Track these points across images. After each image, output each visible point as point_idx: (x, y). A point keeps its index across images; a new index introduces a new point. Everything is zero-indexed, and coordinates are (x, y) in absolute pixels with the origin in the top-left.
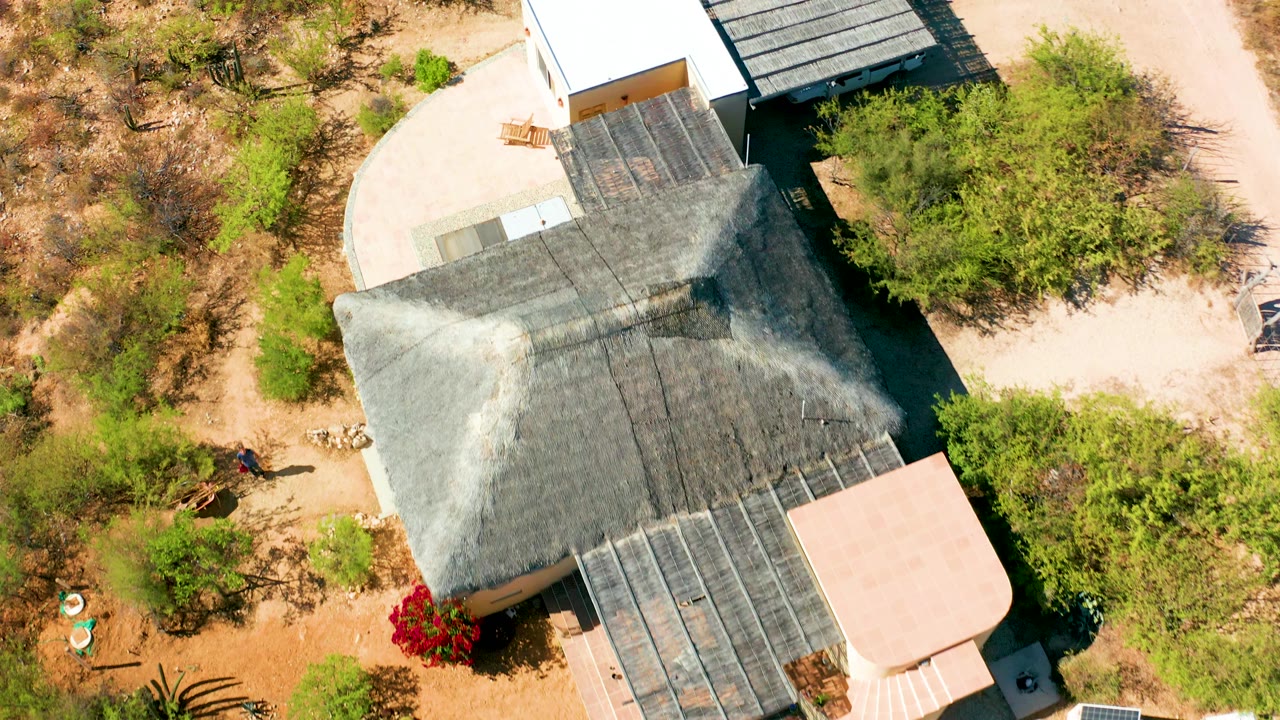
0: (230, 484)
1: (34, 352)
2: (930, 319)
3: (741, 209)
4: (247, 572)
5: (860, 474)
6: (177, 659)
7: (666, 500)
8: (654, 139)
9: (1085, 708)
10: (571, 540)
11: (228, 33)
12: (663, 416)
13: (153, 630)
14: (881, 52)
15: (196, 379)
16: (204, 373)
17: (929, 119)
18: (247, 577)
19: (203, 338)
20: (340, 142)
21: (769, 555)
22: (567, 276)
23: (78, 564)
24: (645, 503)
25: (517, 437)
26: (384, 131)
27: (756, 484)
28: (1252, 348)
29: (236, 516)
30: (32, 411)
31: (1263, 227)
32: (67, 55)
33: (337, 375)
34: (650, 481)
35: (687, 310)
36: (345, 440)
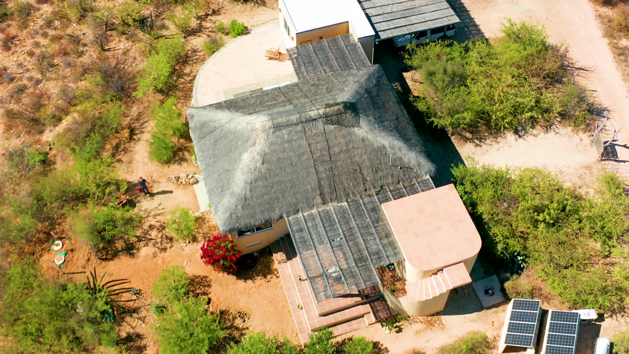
0: (133, 197)
1: (50, 139)
2: (452, 138)
3: (368, 79)
4: (138, 235)
5: (415, 191)
6: (102, 270)
7: (327, 197)
8: (333, 53)
9: (515, 300)
10: (284, 210)
11: (148, 12)
12: (328, 159)
13: (93, 257)
14: (435, 24)
15: (122, 153)
16: (125, 150)
17: (456, 54)
18: (137, 237)
19: (127, 135)
20: (195, 58)
21: (372, 222)
22: (290, 101)
23: (61, 228)
24: (318, 197)
25: (263, 163)
26: (214, 52)
27: (368, 192)
28: (600, 159)
29: (136, 210)
30: (47, 162)
31: (607, 110)
32: (76, 19)
33: (185, 153)
34: (320, 186)
35: (341, 113)
36: (187, 180)
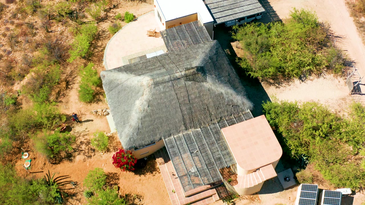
0: (70, 124)
1: (18, 89)
2: (262, 83)
3: (211, 50)
4: (74, 148)
5: (241, 120)
6: (53, 170)
7: (188, 126)
8: (188, 33)
9: (303, 185)
10: (162, 135)
11: (74, 7)
12: (188, 102)
13: (47, 162)
14: (250, 13)
15: (62, 97)
16: (64, 95)
17: (263, 31)
18: (73, 149)
19: (64, 86)
20: (104, 36)
21: (216, 140)
22: (163, 66)
23: (27, 145)
24: (183, 126)
25: (148, 107)
26: (115, 33)
27: (213, 122)
28: (351, 93)
29: (72, 132)
30: (17, 104)
31: (354, 62)
32: (31, 13)
33: (100, 96)
34: (184, 119)
35: (195, 74)
36: (102, 113)
